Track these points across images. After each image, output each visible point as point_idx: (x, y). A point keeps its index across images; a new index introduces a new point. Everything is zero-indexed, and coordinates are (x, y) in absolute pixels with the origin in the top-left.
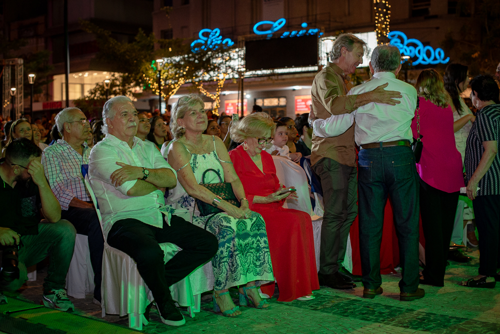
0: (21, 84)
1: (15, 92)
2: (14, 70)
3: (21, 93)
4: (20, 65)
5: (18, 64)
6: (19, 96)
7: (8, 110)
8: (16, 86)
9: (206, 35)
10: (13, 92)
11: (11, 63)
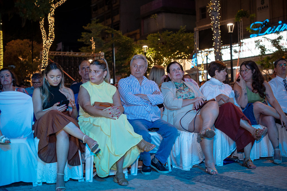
5: (101, 55)
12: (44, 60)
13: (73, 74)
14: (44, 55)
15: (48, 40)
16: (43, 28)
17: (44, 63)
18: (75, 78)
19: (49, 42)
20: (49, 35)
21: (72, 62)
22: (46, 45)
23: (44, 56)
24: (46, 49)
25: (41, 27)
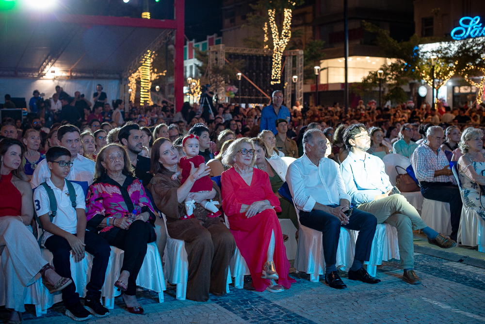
0: (301, 72)
1: (297, 80)
2: (296, 60)
3: (301, 80)
4: (301, 56)
5: (299, 54)
6: (299, 83)
7: (289, 95)
8: (297, 74)
9: (467, 22)
10: (295, 79)
11: (292, 54)
12: (277, 68)
13: (262, 82)
14: (276, 61)
15: (281, 40)
16: (274, 22)
17: (276, 73)
18: (265, 88)
19: (283, 43)
20: (283, 33)
21: (254, 63)
22: (278, 47)
23: (276, 63)
24: (279, 52)
25: (271, 20)
